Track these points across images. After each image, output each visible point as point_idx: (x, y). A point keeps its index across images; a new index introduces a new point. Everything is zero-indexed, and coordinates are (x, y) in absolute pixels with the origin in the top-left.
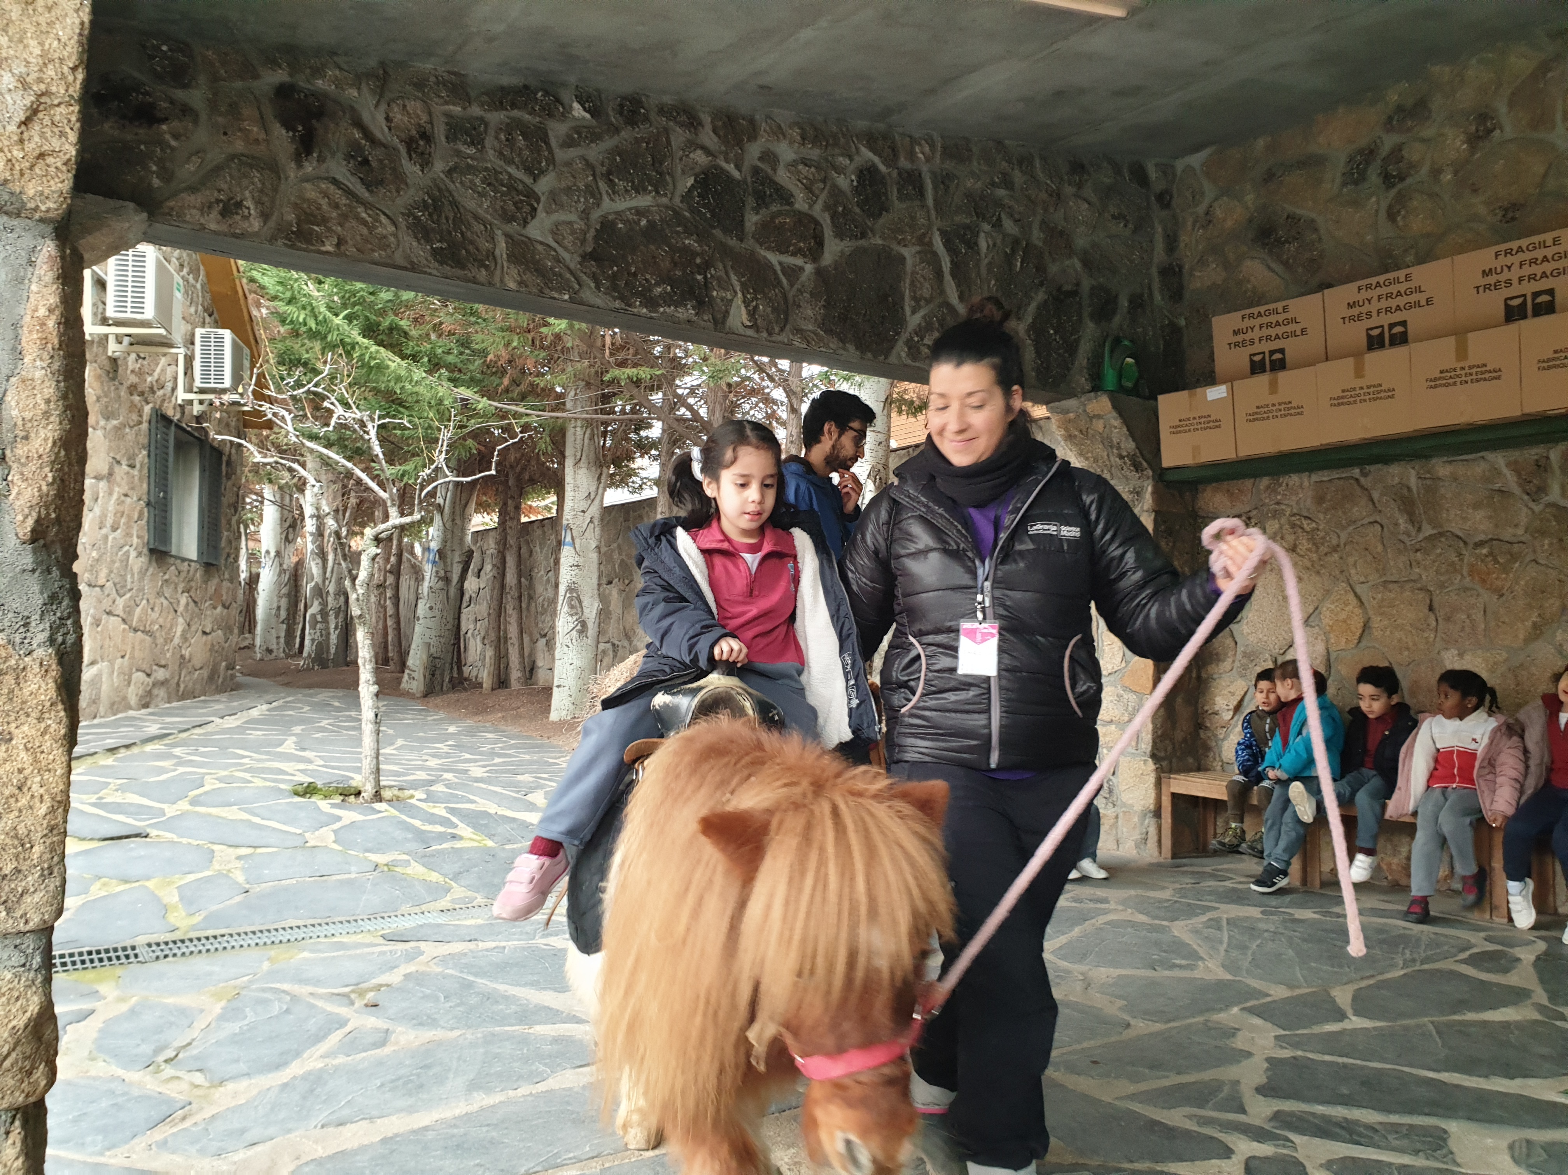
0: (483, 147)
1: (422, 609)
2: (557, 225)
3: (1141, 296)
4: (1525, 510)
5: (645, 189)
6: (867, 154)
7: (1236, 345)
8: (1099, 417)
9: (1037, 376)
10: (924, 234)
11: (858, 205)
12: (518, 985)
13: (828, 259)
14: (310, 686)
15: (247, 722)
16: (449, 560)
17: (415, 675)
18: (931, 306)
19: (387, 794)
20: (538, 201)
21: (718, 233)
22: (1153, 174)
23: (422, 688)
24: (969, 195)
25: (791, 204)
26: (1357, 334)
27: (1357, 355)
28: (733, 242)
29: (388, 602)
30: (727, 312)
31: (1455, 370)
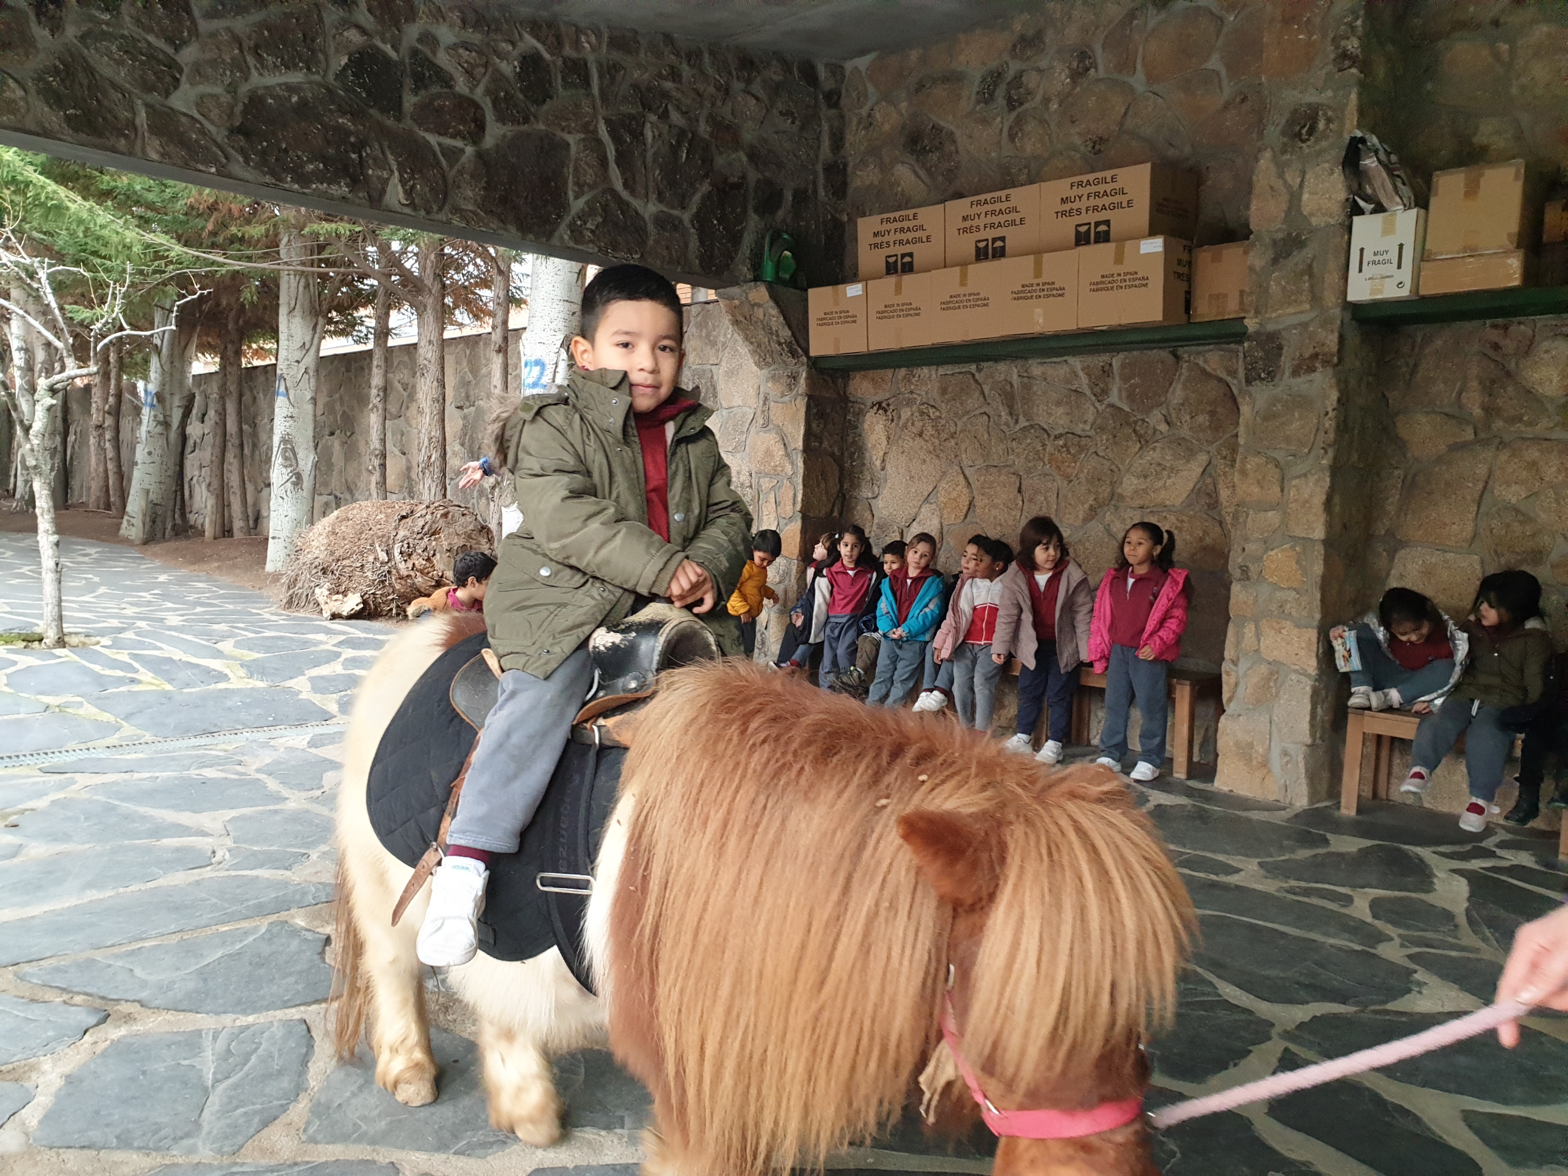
0: (119, 13)
1: (141, 453)
2: (202, 97)
3: (805, 191)
5: (296, 66)
6: (530, 42)
7: (876, 246)
8: (759, 305)
9: (700, 264)
10: (588, 124)
11: (521, 91)
13: (489, 141)
16: (168, 404)
17: (134, 521)
18: (594, 193)
19: (71, 640)
20: (181, 71)
21: (373, 112)
22: (822, 73)
23: (141, 535)
24: (635, 86)
25: (451, 87)
26: (968, 245)
27: (966, 264)
28: (390, 122)
29: (107, 444)
30: (383, 191)
31: (1033, 285)
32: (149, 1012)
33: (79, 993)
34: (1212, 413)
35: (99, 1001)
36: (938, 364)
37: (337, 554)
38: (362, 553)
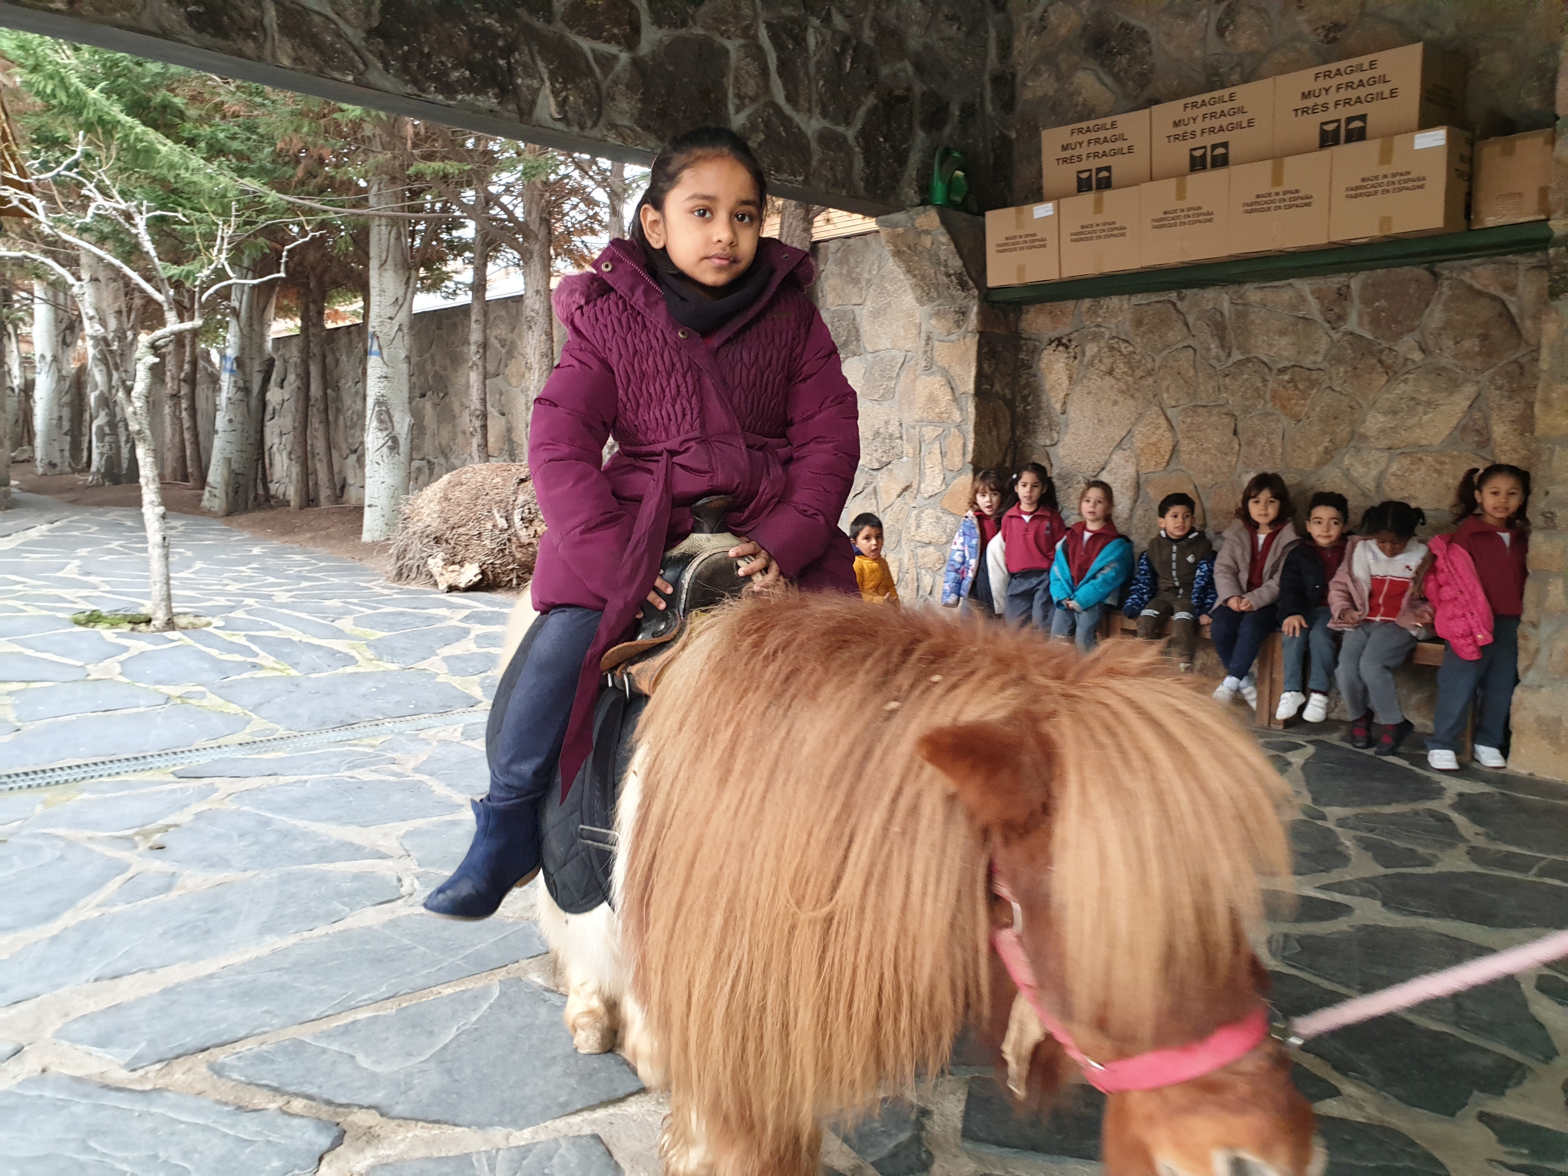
1: (221, 421)
3: (973, 105)
4: (1325, 339)
7: (1065, 160)
8: (927, 232)
9: (866, 187)
10: (748, 28)
12: (319, 820)
13: (645, 47)
14: (100, 504)
15: (24, 544)
16: (248, 369)
17: (216, 492)
18: (755, 106)
19: (181, 621)
21: (522, 12)
23: (224, 506)
26: (1180, 154)
27: (1180, 176)
28: (539, 24)
29: (184, 414)
30: (533, 103)
31: (1270, 195)
32: (393, 1124)
33: (297, 1095)
34: (1484, 337)
35: (325, 1108)
36: (1131, 292)
37: (452, 521)
38: (478, 520)
